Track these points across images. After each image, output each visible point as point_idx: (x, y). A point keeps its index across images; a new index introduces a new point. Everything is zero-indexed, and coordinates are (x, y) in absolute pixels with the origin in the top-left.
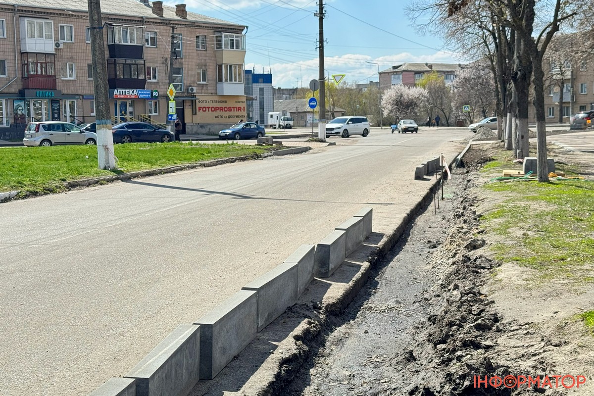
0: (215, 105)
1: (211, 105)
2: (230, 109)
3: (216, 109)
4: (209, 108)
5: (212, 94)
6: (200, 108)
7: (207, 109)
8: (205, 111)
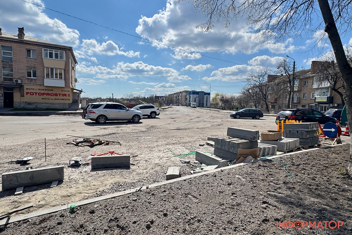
0: (42, 92)
1: (38, 91)
2: (56, 95)
3: (43, 94)
4: (36, 93)
5: (40, 85)
6: (27, 93)
7: (35, 94)
8: (33, 94)
